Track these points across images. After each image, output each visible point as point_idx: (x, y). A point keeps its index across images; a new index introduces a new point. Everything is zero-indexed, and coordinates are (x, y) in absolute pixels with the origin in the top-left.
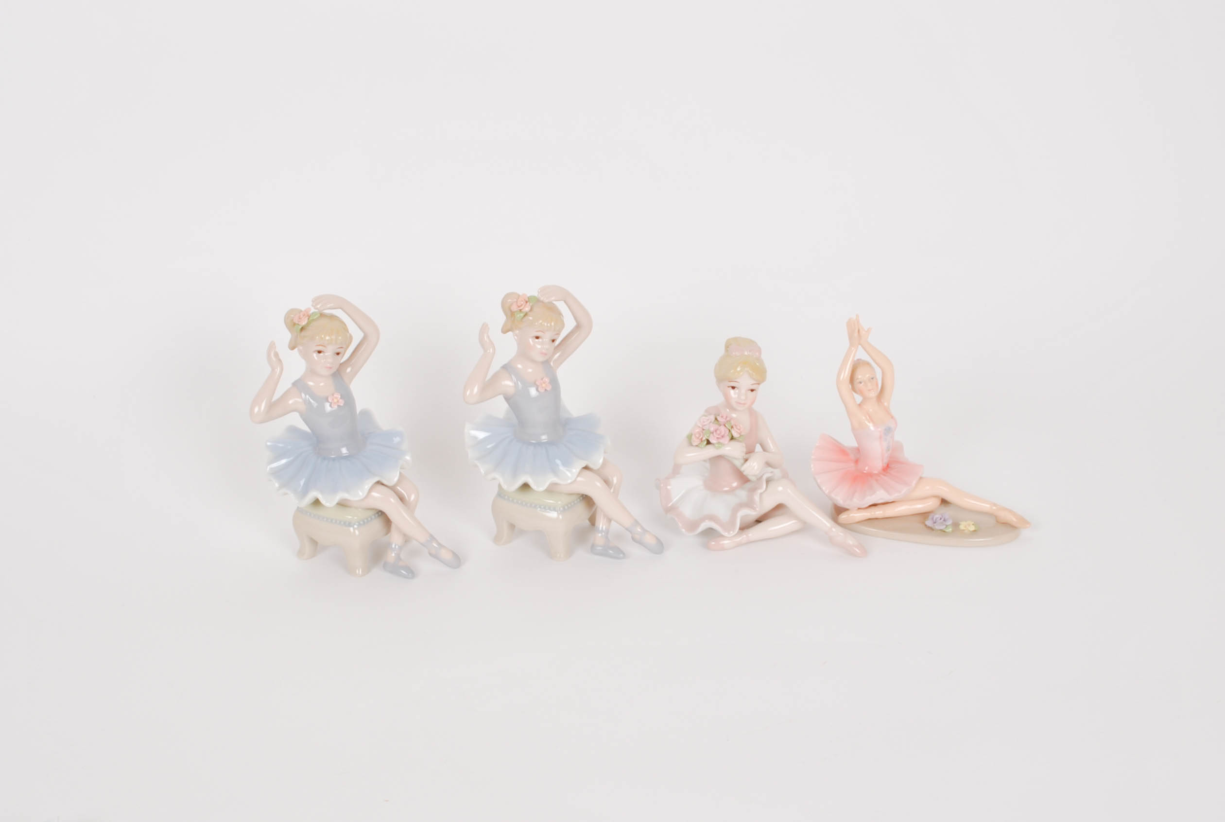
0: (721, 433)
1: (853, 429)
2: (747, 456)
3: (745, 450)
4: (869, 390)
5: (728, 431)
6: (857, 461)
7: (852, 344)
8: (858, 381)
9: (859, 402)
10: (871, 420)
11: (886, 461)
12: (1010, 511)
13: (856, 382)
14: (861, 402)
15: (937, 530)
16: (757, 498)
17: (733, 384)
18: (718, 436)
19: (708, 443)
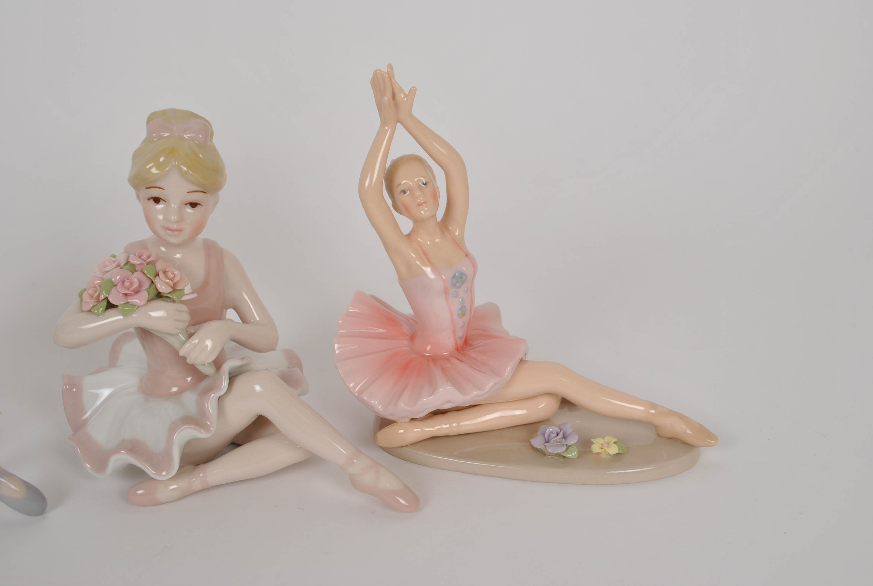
0: (132, 284)
1: (401, 280)
2: (192, 330)
3: (187, 317)
4: (420, 205)
5: (149, 282)
6: (412, 338)
7: (384, 122)
8: (401, 188)
9: (406, 231)
10: (428, 261)
11: (460, 333)
12: (682, 417)
13: (397, 191)
14: (413, 230)
15: (550, 454)
16: (211, 406)
17: (155, 193)
18: (127, 292)
19: (110, 306)
